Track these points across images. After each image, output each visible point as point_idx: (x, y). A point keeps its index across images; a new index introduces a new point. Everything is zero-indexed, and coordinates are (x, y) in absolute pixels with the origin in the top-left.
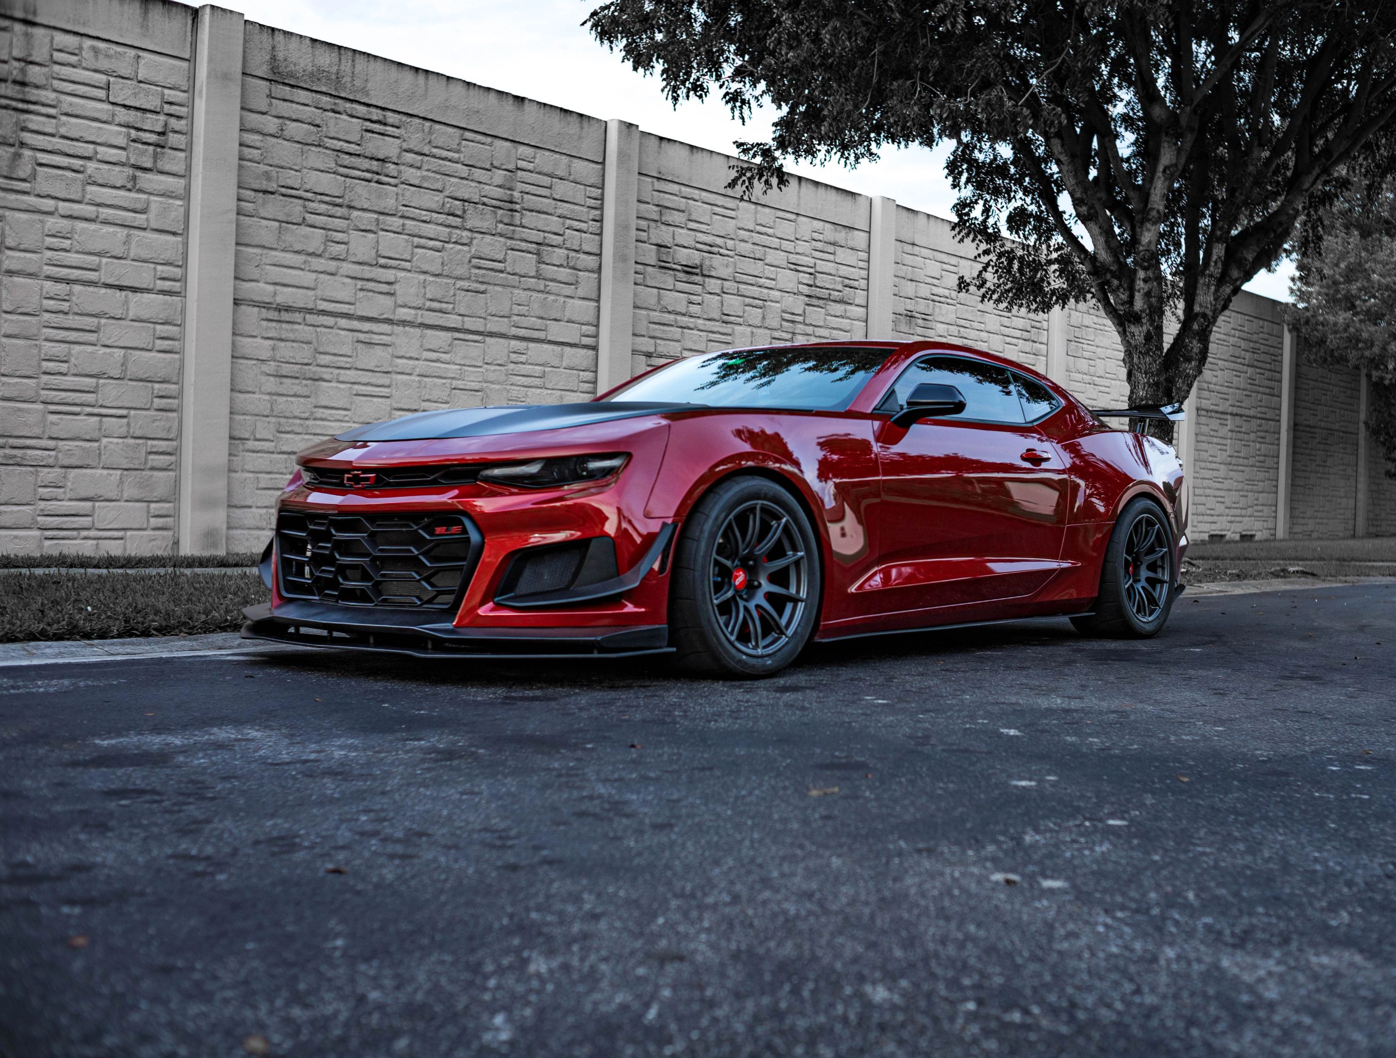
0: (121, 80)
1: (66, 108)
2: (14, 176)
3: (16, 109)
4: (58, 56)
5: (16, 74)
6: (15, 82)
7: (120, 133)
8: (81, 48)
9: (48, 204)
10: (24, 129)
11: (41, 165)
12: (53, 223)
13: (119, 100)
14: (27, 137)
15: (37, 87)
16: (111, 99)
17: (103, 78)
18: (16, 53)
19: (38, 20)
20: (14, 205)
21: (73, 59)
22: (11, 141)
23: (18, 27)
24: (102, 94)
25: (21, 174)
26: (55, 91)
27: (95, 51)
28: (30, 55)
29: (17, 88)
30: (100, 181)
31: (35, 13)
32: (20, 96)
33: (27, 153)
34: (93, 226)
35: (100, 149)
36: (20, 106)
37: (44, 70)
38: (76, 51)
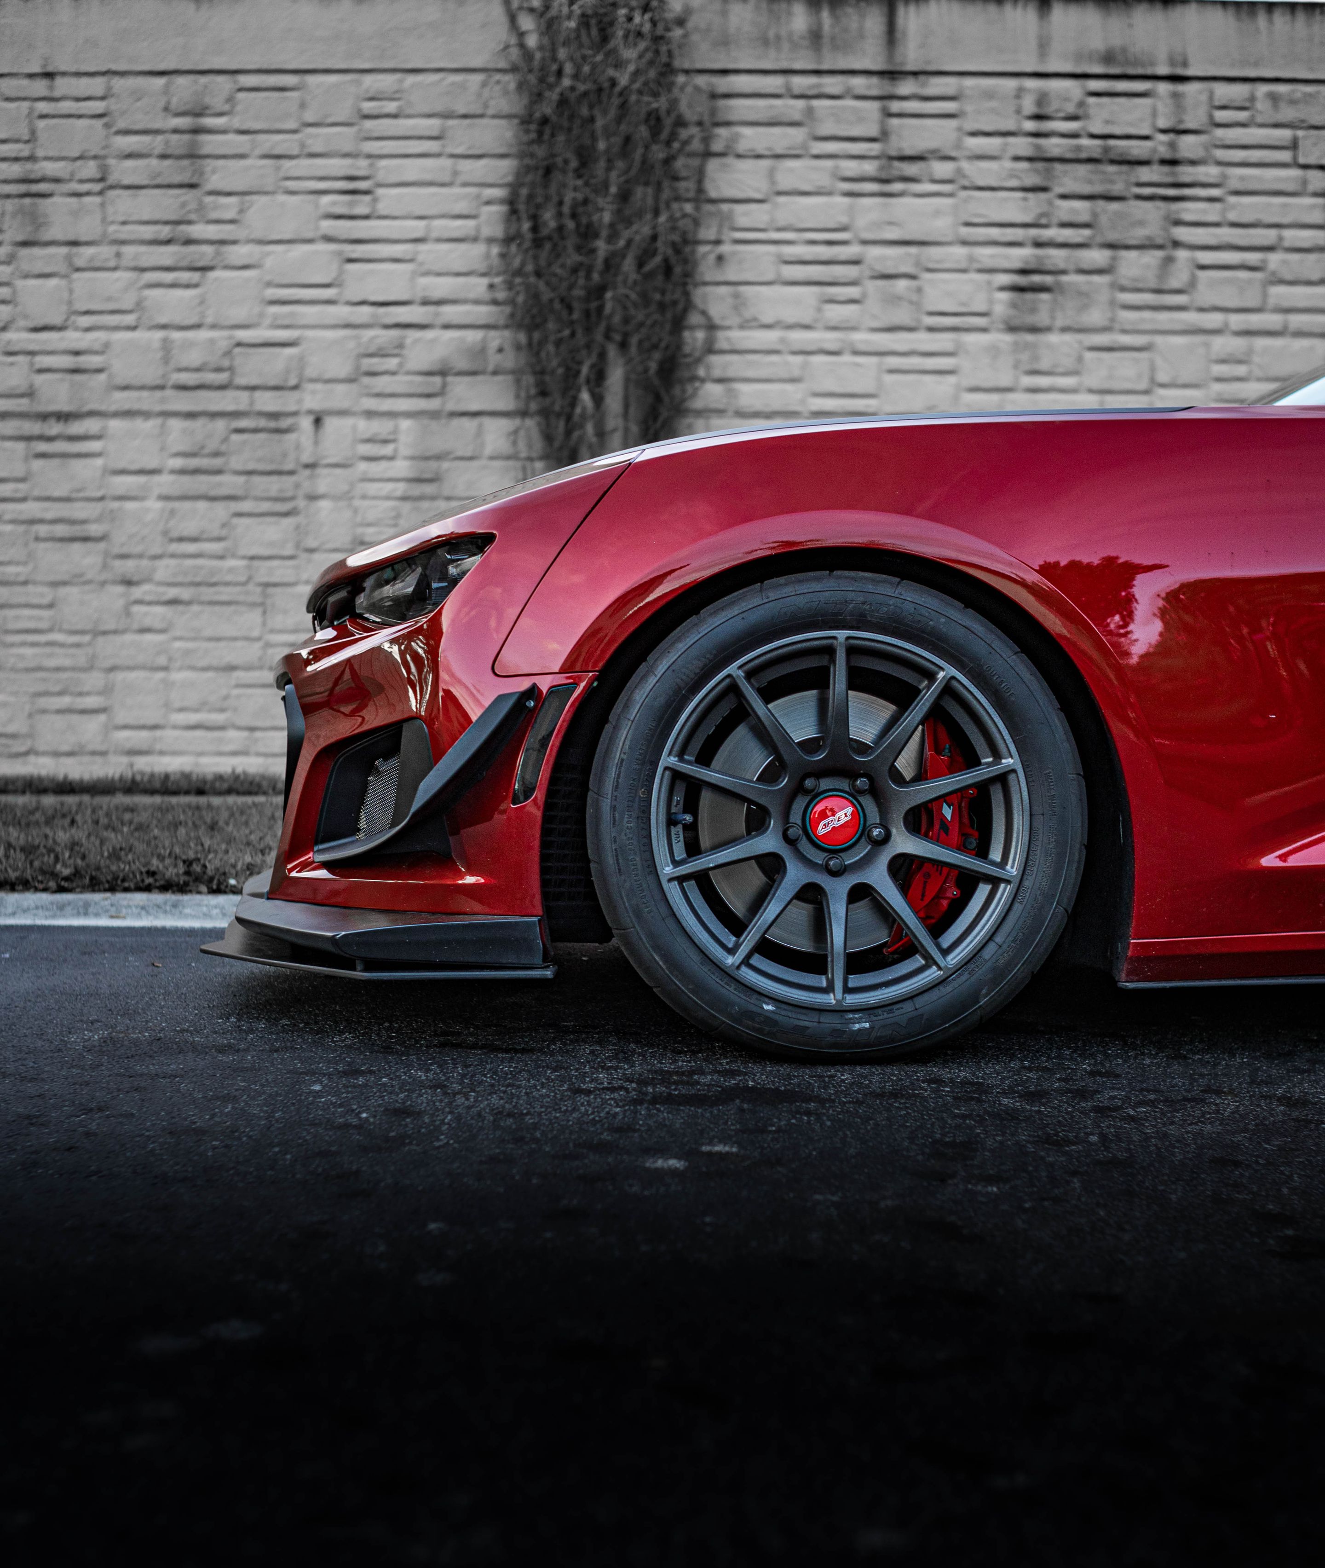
0: (1313, 132)
1: (1235, 184)
2: (1166, 287)
3: (1165, 198)
4: (1221, 116)
5: (1164, 152)
6: (1164, 162)
7: (1314, 206)
8: (1252, 98)
9: (1214, 320)
10: (1178, 223)
11: (1203, 267)
12: (1222, 344)
13: (1312, 160)
14: (1182, 233)
15: (1193, 163)
16: (1302, 160)
17: (1285, 134)
18: (1162, 123)
19: (1190, 72)
20: (1167, 327)
21: (1242, 116)
22: (1159, 241)
23: (1163, 88)
24: (1285, 156)
25: (1175, 283)
26: (1219, 163)
27: (1274, 98)
28: (1181, 121)
29: (1166, 169)
30: (1288, 277)
31: (1185, 64)
32: (1169, 180)
33: (1182, 254)
34: (1277, 342)
35: (1288, 233)
36: (1171, 192)
37: (1202, 138)
38: (1247, 104)
